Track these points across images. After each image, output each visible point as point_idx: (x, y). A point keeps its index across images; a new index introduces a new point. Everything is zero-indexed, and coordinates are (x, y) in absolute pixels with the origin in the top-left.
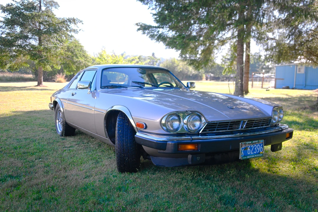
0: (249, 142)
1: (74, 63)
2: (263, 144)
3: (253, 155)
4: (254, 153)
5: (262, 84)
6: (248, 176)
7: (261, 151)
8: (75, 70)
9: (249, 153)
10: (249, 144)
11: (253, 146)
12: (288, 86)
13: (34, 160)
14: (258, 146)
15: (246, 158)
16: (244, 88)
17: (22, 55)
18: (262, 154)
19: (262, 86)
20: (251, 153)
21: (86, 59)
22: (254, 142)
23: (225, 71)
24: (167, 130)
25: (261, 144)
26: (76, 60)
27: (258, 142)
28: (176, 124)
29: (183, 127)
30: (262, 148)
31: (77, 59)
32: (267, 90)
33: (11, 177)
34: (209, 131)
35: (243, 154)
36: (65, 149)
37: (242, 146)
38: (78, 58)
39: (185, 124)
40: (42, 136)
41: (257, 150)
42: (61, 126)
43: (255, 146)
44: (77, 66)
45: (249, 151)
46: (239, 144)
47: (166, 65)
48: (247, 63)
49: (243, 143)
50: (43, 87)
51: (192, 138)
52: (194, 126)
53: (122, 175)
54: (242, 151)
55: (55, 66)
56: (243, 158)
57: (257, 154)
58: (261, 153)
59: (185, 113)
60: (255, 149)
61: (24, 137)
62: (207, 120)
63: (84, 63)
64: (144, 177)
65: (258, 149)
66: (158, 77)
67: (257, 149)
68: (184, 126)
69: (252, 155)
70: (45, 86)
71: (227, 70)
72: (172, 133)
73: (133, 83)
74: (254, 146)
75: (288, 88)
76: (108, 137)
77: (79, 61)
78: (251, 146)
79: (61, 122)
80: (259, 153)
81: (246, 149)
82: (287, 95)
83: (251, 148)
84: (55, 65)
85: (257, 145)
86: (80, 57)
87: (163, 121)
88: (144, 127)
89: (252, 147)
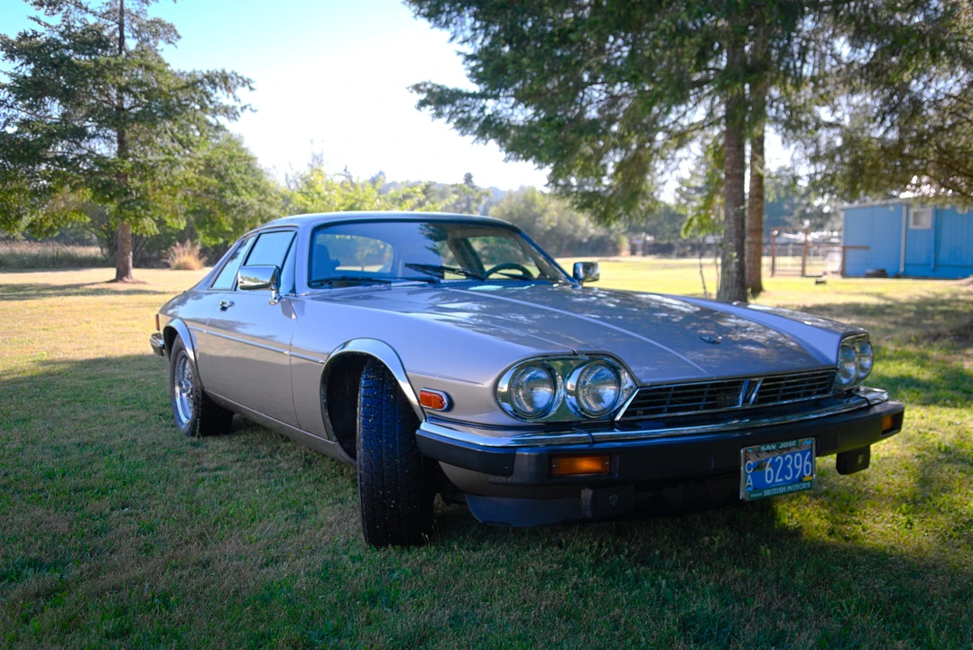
0: (768, 447)
1: (227, 209)
2: (811, 451)
3: (781, 486)
4: (785, 480)
5: (804, 265)
6: (768, 551)
7: (807, 472)
8: (229, 232)
9: (769, 479)
10: (768, 452)
11: (780, 457)
12: (882, 267)
13: (108, 510)
14: (798, 458)
15: (760, 494)
16: (747, 277)
17: (68, 186)
18: (808, 484)
19: (803, 271)
20: (777, 480)
21: (262, 197)
22: (783, 445)
23: (689, 225)
24: (516, 413)
25: (806, 452)
26: (232, 199)
27: (797, 446)
28: (543, 394)
29: (564, 401)
30: (809, 463)
31: (235, 198)
32: (817, 283)
33: (36, 564)
34: (644, 414)
35: (751, 484)
36: (201, 475)
37: (748, 460)
38: (238, 194)
39: (569, 392)
40: (130, 436)
41: (795, 471)
42: (189, 405)
43: (789, 459)
44: (236, 220)
45: (769, 472)
46: (739, 454)
47: (507, 212)
48: (756, 199)
49: (750, 450)
50: (134, 283)
51: (592, 436)
52: (598, 399)
53: (379, 555)
54: (746, 475)
55: (168, 220)
56: (752, 496)
57: (793, 482)
58: (805, 479)
59: (571, 361)
60: (789, 466)
61: (75, 440)
62: (640, 381)
63: (257, 208)
64: (446, 559)
65: (796, 467)
66: (485, 248)
67: (793, 465)
68: (567, 401)
69: (778, 487)
70: (139, 282)
71: (695, 222)
72: (530, 422)
73: (408, 269)
74: (784, 457)
75: (882, 274)
76: (334, 438)
77: (243, 203)
78: (774, 458)
79: (190, 391)
80: (800, 480)
81: (759, 467)
82: (879, 296)
83: (775, 465)
84: (168, 215)
85: (793, 455)
86: (244, 191)
87: (504, 387)
88: (443, 405)
89: (779, 460)
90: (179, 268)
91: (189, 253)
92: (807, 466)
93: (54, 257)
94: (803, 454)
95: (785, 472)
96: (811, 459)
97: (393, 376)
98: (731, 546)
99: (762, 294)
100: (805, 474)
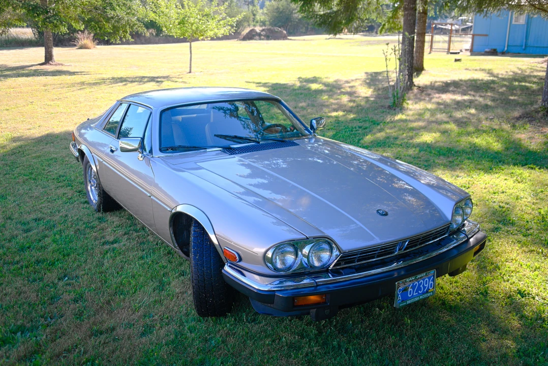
0: (411, 279)
1: (108, 20)
2: (434, 276)
3: (417, 297)
4: (419, 293)
5: (450, 42)
6: (409, 321)
7: (431, 287)
8: (110, 33)
9: (410, 294)
10: (410, 281)
11: (417, 283)
12: (494, 48)
13: (57, 281)
14: (426, 281)
15: (405, 303)
16: (415, 62)
17: (11, 7)
18: (431, 293)
19: (449, 49)
20: (414, 294)
21: (129, 11)
22: (419, 276)
23: (383, 28)
24: (276, 269)
25: (431, 277)
26: (111, 13)
27: (426, 275)
28: (290, 258)
29: (301, 261)
30: (432, 282)
31: (113, 12)
32: (456, 60)
33: (22, 329)
34: (345, 264)
35: (400, 299)
36: (106, 247)
37: (400, 286)
38: (113, 9)
39: (304, 255)
40: (63, 213)
41: (424, 287)
42: (96, 193)
43: (421, 282)
44: (114, 27)
45: (411, 291)
46: (395, 285)
48: (423, 15)
49: (400, 282)
50: (56, 65)
51: (316, 282)
52: (319, 259)
54: (398, 295)
55: (74, 25)
56: (401, 305)
57: (423, 293)
58: (430, 291)
59: (306, 241)
60: (421, 286)
61: (33, 216)
62: (342, 250)
63: (126, 19)
65: (425, 285)
67: (423, 285)
68: (303, 262)
69: (415, 298)
70: (59, 64)
71: (387, 26)
72: (282, 273)
73: (216, 137)
74: (418, 282)
75: (494, 53)
76: (178, 248)
77: (117, 16)
78: (413, 284)
79: (95, 185)
80: (427, 292)
81: (405, 290)
82: (490, 73)
83: (413, 287)
84: (73, 21)
85: (424, 280)
86: (117, 7)
87: (269, 254)
88: (237, 260)
89: (416, 284)
90: (82, 47)
91: (87, 38)
92: (431, 284)
93: (6, 40)
94: (429, 278)
95: (419, 289)
96: (433, 280)
97: (209, 236)
98: (390, 316)
99: (423, 72)
100: (430, 288)
